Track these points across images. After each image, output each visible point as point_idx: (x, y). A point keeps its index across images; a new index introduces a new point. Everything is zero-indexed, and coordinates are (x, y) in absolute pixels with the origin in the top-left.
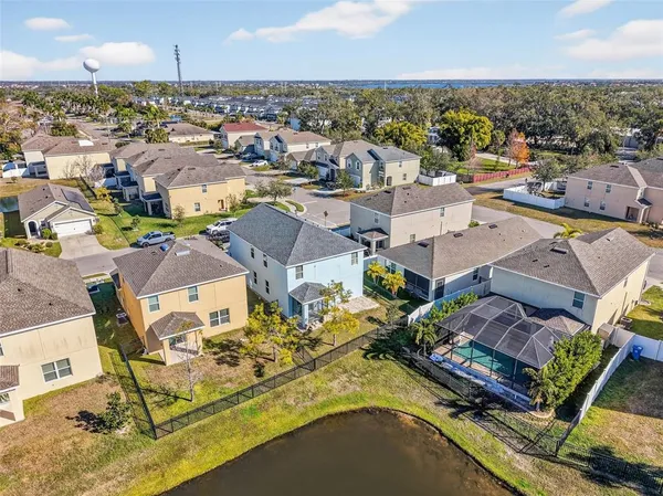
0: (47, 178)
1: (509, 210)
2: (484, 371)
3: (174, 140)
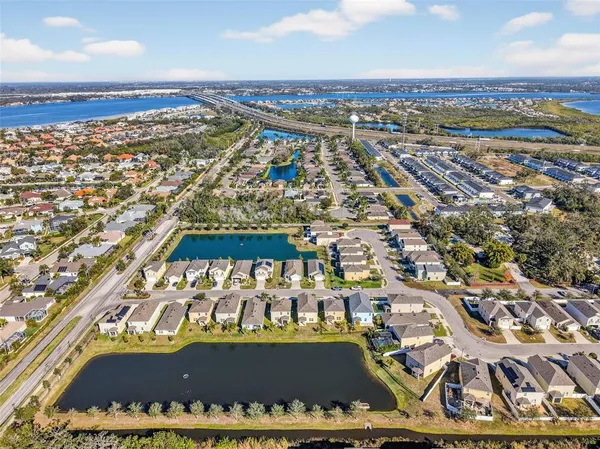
0: (315, 244)
1: (456, 307)
3: (369, 218)
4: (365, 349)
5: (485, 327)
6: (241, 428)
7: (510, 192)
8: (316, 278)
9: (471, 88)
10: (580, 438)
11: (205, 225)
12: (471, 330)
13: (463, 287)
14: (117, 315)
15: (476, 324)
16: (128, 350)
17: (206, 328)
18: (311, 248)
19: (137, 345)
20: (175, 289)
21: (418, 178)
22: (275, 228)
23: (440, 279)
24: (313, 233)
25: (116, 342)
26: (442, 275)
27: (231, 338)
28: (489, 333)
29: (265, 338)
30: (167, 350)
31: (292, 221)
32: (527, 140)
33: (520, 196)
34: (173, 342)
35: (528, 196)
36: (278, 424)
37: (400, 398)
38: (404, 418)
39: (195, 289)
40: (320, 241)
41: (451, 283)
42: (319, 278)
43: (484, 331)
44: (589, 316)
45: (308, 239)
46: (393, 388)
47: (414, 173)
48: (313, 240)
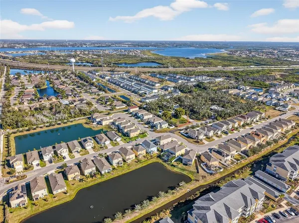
0: (102, 125)
1: (180, 136)
2: (166, 159)
3: (116, 108)
4: (162, 163)
5: (195, 140)
6: (142, 215)
7: (162, 89)
8: (117, 140)
9: (110, 45)
10: (247, 165)
11: (27, 128)
12: (191, 143)
13: (176, 128)
14: (21, 192)
15: (192, 140)
16: (41, 209)
17: (81, 180)
18: (100, 127)
19: (46, 204)
20: (39, 167)
21: (122, 87)
22: (72, 122)
23: (167, 127)
24: (98, 120)
25: (29, 209)
26: (167, 125)
27: (98, 180)
28: (198, 142)
29: (116, 174)
30: (68, 199)
31: (78, 116)
32: (151, 67)
33: (166, 90)
34: (68, 194)
35: (169, 89)
36: (156, 206)
37: (190, 175)
38: (198, 182)
39: (53, 164)
40: (104, 123)
41: (171, 128)
42: (119, 140)
43: (195, 142)
44: (222, 127)
45: (95, 123)
46: (185, 173)
47: (119, 85)
48: (100, 123)
